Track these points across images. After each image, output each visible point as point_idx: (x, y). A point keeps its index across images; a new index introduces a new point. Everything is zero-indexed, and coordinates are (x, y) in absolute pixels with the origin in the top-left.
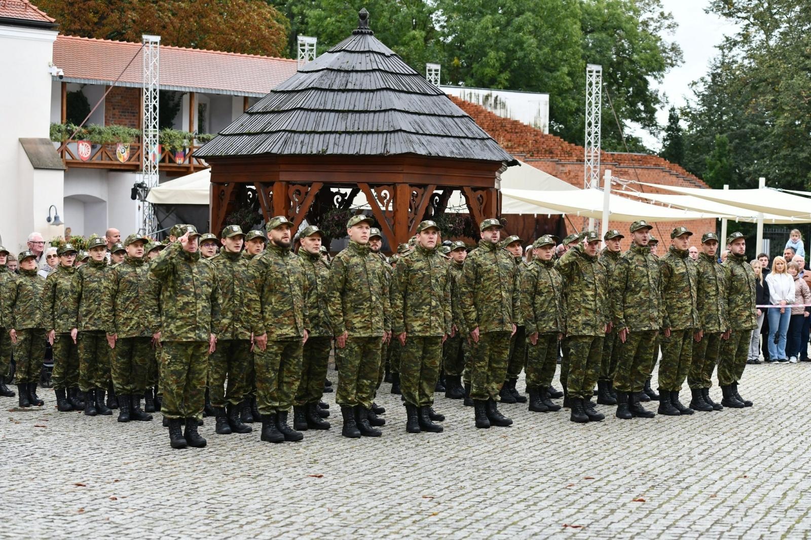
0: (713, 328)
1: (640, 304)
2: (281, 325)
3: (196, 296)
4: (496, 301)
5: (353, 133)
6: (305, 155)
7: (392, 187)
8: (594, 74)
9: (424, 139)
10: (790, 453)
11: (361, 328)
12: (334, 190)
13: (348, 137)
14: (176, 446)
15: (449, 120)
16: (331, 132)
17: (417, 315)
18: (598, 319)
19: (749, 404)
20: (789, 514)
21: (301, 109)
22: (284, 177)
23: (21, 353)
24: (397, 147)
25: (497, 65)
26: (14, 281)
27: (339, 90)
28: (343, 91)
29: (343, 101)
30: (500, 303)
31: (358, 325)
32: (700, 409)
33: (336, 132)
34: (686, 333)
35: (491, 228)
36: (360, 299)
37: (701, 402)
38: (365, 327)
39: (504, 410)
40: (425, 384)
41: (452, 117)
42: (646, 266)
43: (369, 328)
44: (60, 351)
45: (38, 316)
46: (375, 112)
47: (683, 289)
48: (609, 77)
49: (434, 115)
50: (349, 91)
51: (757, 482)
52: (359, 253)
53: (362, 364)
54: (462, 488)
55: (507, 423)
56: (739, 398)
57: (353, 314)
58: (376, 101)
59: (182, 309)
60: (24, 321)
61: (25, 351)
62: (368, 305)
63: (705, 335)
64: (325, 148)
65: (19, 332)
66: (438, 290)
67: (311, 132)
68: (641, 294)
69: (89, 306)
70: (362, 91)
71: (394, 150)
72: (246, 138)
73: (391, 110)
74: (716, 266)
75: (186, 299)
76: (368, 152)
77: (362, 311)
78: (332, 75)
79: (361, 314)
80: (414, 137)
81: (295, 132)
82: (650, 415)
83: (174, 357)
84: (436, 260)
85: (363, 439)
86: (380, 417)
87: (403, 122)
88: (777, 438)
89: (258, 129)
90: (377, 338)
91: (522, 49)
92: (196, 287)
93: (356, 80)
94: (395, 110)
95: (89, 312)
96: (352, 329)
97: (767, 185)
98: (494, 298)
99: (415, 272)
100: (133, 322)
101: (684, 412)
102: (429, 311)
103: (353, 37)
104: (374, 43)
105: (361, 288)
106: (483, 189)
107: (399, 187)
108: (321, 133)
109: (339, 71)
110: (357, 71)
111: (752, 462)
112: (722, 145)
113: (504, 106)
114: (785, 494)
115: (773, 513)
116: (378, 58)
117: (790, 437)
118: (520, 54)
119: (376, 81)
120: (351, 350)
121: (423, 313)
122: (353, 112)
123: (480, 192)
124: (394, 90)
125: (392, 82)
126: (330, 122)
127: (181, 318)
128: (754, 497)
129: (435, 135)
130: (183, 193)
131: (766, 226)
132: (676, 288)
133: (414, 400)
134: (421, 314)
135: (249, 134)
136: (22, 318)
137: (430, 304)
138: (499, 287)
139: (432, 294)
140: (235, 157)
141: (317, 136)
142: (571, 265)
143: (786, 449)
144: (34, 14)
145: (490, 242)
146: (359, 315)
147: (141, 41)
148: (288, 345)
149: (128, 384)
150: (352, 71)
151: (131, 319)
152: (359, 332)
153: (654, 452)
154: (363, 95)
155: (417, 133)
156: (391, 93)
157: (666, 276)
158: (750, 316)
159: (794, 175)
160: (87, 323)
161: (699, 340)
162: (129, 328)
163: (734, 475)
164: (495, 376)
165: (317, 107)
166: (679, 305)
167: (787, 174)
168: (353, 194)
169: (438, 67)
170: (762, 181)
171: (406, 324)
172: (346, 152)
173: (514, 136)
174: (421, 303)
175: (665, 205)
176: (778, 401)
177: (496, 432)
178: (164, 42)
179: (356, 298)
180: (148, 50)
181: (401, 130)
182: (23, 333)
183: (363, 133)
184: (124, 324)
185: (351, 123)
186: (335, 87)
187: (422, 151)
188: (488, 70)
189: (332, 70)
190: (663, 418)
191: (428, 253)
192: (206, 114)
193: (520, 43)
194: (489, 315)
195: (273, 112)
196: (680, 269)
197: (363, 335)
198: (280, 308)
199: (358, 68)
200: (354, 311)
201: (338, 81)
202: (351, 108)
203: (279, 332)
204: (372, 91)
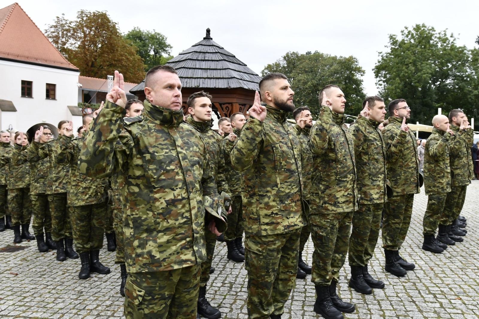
4: (413, 167)
5: (211, 78)
6: (188, 88)
7: (231, 105)
9: (245, 82)
11: (344, 202)
13: (209, 80)
16: (200, 78)
17: (374, 184)
21: (184, 68)
23: (14, 205)
24: (234, 85)
27: (201, 60)
28: (204, 60)
29: (204, 65)
31: (342, 200)
33: (203, 78)
36: (345, 171)
38: (347, 201)
43: (351, 202)
44: (38, 207)
45: (28, 179)
46: (220, 69)
49: (246, 73)
50: (206, 60)
52: (337, 123)
57: (337, 188)
58: (220, 65)
60: (17, 182)
61: (16, 203)
62: (351, 178)
64: (198, 85)
67: (190, 78)
69: (59, 172)
70: (212, 61)
73: (228, 69)
76: (220, 87)
77: (346, 184)
78: (197, 54)
79: (345, 186)
80: (241, 81)
87: (235, 74)
93: (208, 57)
94: (230, 69)
95: (58, 178)
98: (411, 165)
100: (91, 191)
105: (346, 159)
107: (234, 105)
108: (195, 78)
109: (200, 52)
110: (209, 53)
116: (217, 48)
119: (218, 57)
121: (380, 181)
122: (210, 69)
126: (199, 74)
129: (249, 81)
134: (378, 183)
136: (15, 181)
141: (193, 80)
144: (72, 67)
146: (342, 188)
150: (206, 53)
151: (90, 188)
152: (342, 207)
154: (214, 62)
155: (241, 79)
156: (226, 62)
160: (57, 187)
162: (88, 196)
165: (192, 67)
172: (209, 86)
174: (378, 172)
179: (342, 170)
180: (109, 80)
181: (234, 77)
182: (15, 191)
183: (216, 78)
184: (83, 193)
185: (209, 74)
186: (199, 59)
187: (246, 87)
189: (197, 52)
197: (346, 210)
198: (287, 191)
199: (209, 51)
200: (338, 184)
201: (201, 57)
202: (209, 67)
203: (286, 223)
204: (217, 61)
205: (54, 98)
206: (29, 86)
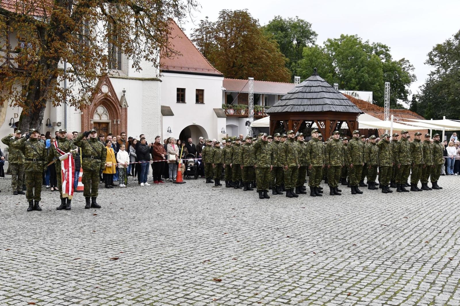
0: (429, 164)
1: (404, 156)
2: (292, 163)
3: (267, 154)
5: (313, 105)
7: (325, 121)
8: (387, 85)
9: (334, 106)
10: (456, 204)
12: (306, 122)
13: (311, 106)
14: (261, 198)
15: (342, 100)
16: (306, 105)
17: (333, 160)
18: (390, 161)
19: (441, 188)
20: (457, 224)
21: (296, 98)
22: (292, 118)
24: (326, 109)
25: (355, 83)
26: (213, 150)
28: (309, 92)
29: (309, 96)
30: (359, 156)
32: (425, 190)
34: (420, 166)
35: (356, 133)
36: (316, 155)
37: (425, 187)
39: (361, 189)
40: (336, 181)
41: (343, 99)
42: (406, 145)
43: (318, 163)
44: (227, 170)
45: (220, 160)
46: (319, 98)
47: (419, 152)
48: (392, 86)
49: (337, 99)
50: (311, 92)
51: (445, 213)
52: (315, 141)
53: (316, 174)
54: (348, 212)
55: (361, 193)
56: (438, 186)
58: (319, 95)
59: (262, 158)
60: (216, 161)
61: (217, 170)
62: (318, 157)
63: (426, 166)
64: (304, 110)
65: (215, 164)
66: (340, 152)
67: (300, 105)
68: (405, 153)
69: (235, 157)
70: (315, 92)
71: (325, 110)
72: (280, 107)
74: (430, 144)
75: (263, 155)
76: (317, 111)
78: (306, 88)
79: (316, 159)
80: (331, 106)
81: (295, 105)
82: (408, 191)
83: (260, 172)
84: (339, 143)
85: (317, 197)
86: (322, 190)
87: (328, 101)
88: (452, 199)
89: (284, 104)
90: (321, 166)
91: (364, 78)
92: (267, 151)
93: (313, 89)
94: (325, 98)
95: (235, 159)
96: (313, 164)
97: (446, 118)
98: (357, 155)
99: (333, 146)
101: (419, 190)
102: (337, 158)
103: (312, 76)
104: (318, 78)
105: (316, 152)
106: (353, 121)
107: (326, 121)
108: (303, 105)
109: (308, 86)
111: (443, 207)
112: (430, 106)
113: (358, 96)
114: (456, 217)
115: (452, 223)
116: (320, 82)
117: (456, 199)
118: (363, 79)
119: (319, 89)
120: (313, 170)
121: (335, 159)
122: (313, 99)
123: (352, 122)
124: (325, 92)
125: (324, 89)
126: (306, 102)
127: (262, 161)
128: (444, 218)
129: (338, 105)
130: (261, 124)
131: (446, 132)
132: (416, 151)
133: (332, 185)
135: (281, 106)
137: (337, 156)
138: (359, 151)
139: (338, 153)
140: (277, 113)
142: (382, 144)
143: (455, 203)
144: (217, 72)
145: (356, 137)
147: (248, 79)
148: (294, 169)
149: (246, 180)
150: (312, 86)
151: (248, 161)
152: (315, 165)
153: (410, 203)
154: (315, 93)
155: (332, 105)
156: (324, 93)
157: (413, 147)
158: (441, 160)
159: (455, 115)
160: (234, 162)
161: (424, 168)
162: (247, 163)
163: (437, 211)
164: (357, 178)
165: (301, 97)
166: (417, 157)
167: (453, 115)
168: (312, 123)
169: (337, 84)
170: (444, 117)
171: (330, 162)
172: (310, 111)
173: (361, 105)
174: (334, 156)
175: (411, 125)
176: (451, 187)
177: (358, 195)
178: (255, 79)
180: (250, 82)
181: (327, 104)
183: (316, 105)
184: (245, 162)
185: (312, 102)
186: (307, 91)
187: (334, 110)
188: (352, 85)
189: (306, 86)
190: (412, 192)
191: (337, 141)
192: (267, 101)
193: (363, 76)
194: (356, 160)
195: (288, 99)
196: (418, 145)
197: (317, 166)
198: (292, 158)
199: (314, 85)
200: (314, 158)
201: (308, 90)
202: (312, 97)
203: (291, 165)
204: (318, 92)
205: (202, 103)
206: (182, 93)
